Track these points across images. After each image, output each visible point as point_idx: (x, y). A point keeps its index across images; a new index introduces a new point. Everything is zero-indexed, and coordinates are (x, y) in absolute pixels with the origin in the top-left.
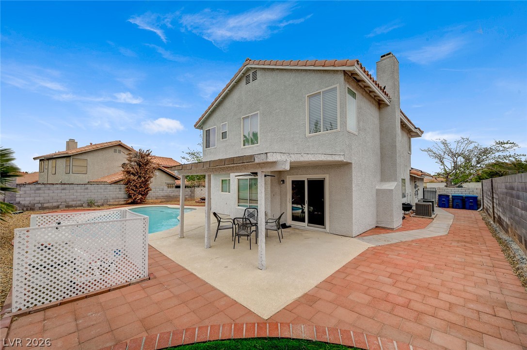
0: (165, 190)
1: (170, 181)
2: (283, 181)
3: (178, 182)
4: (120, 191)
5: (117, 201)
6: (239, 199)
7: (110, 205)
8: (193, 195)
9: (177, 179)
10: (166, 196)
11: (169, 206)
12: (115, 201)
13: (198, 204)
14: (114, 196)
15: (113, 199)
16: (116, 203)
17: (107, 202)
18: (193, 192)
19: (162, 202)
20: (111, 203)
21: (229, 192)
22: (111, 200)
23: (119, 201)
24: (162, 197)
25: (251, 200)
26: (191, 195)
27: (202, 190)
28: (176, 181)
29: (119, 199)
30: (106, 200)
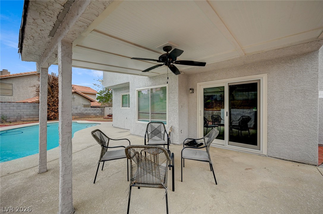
0: (78, 108)
1: (86, 103)
2: (192, 90)
3: (92, 104)
4: (34, 109)
5: (32, 118)
6: (139, 113)
7: (24, 121)
8: (103, 113)
9: (91, 101)
10: (80, 114)
11: (78, 121)
12: (30, 118)
13: (105, 120)
14: (28, 113)
15: (27, 116)
16: (31, 119)
17: (21, 118)
18: (103, 111)
19: (76, 118)
20: (25, 119)
21: (129, 107)
22: (25, 117)
23: (34, 118)
24: (76, 114)
25: (152, 113)
26: (101, 113)
27: (110, 109)
28: (91, 103)
29: (33, 115)
30: (19, 117)
